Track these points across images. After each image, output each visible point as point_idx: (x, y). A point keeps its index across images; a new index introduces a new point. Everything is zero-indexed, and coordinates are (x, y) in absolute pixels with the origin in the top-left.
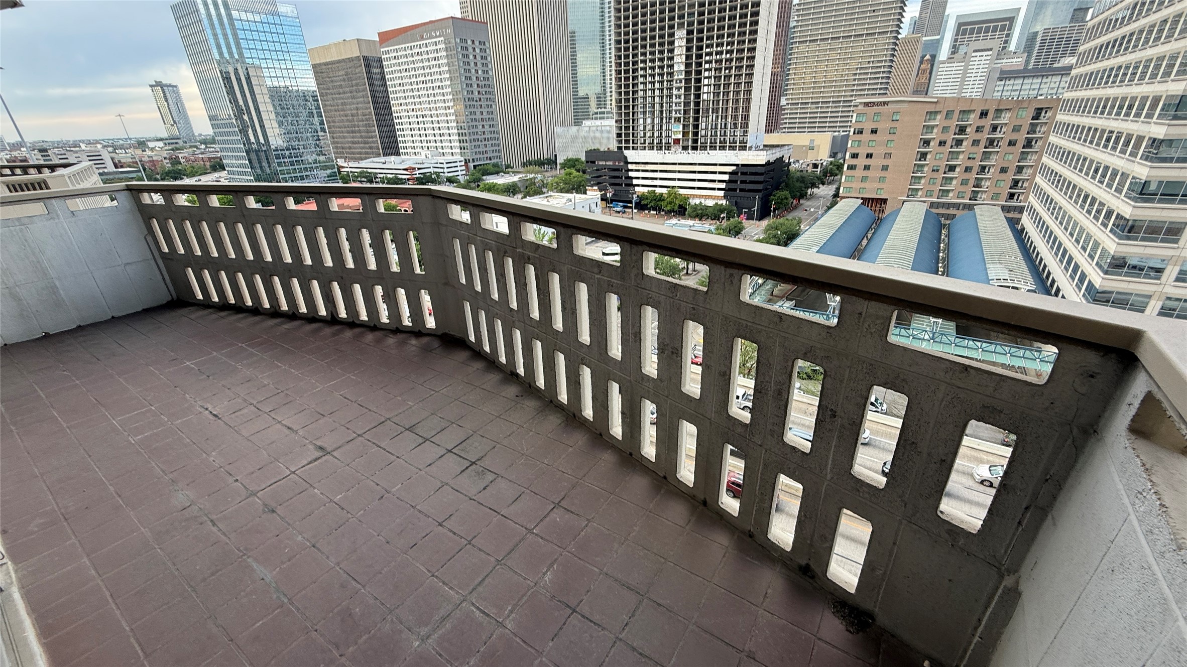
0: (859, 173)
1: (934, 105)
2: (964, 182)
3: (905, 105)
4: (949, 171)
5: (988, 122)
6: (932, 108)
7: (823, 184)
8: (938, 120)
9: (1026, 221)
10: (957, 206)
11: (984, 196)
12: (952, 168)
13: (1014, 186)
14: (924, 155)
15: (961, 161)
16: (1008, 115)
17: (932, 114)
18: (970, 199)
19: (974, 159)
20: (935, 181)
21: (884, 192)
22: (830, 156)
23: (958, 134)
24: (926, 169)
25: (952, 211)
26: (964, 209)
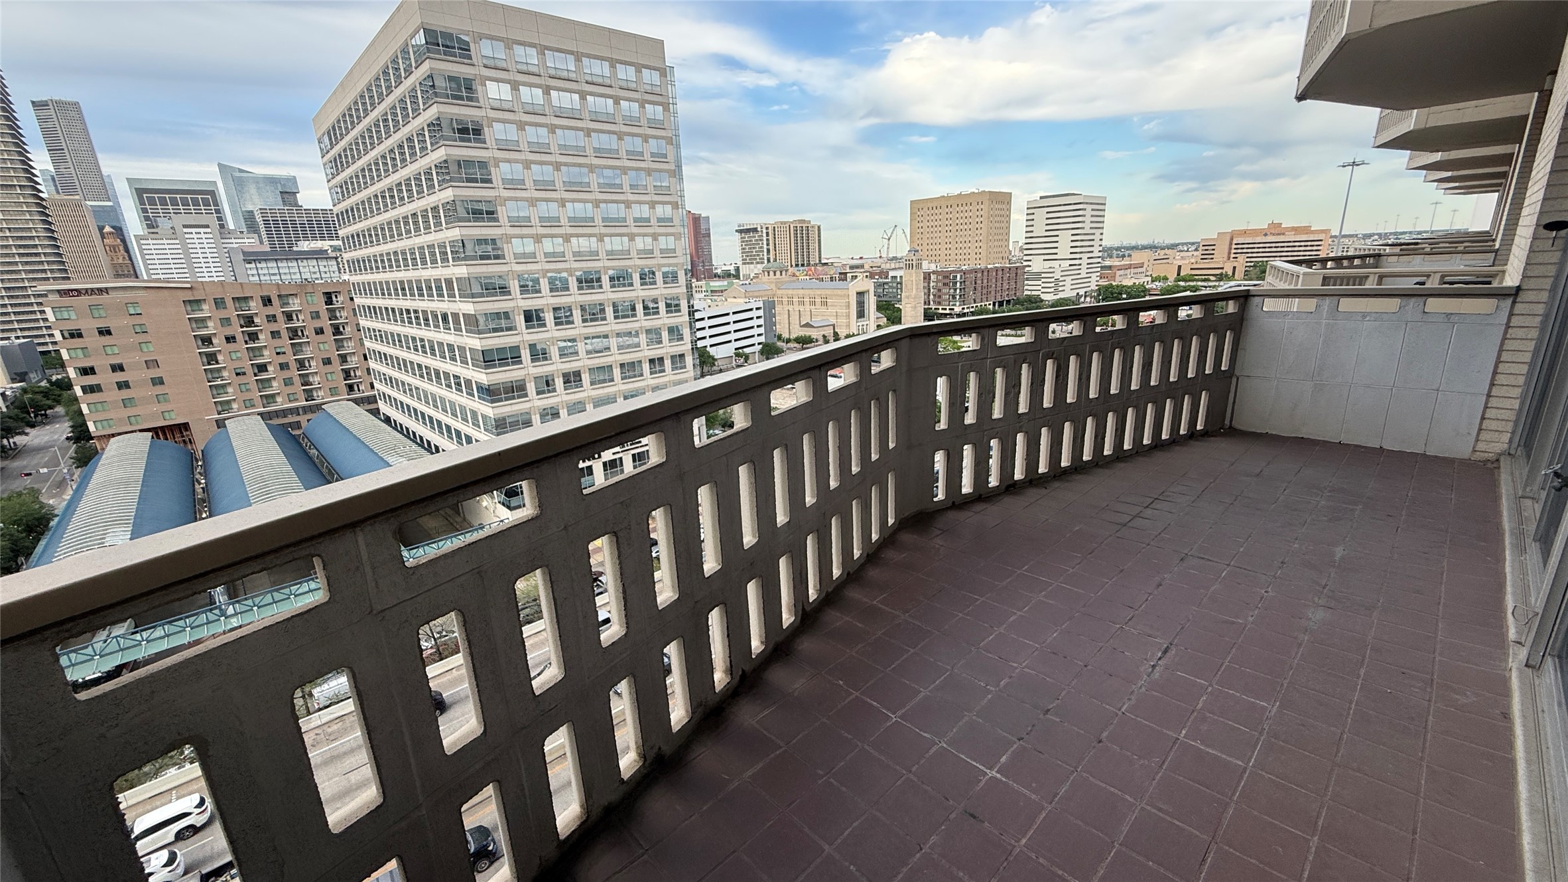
0: (112, 395)
1: (190, 292)
2: (288, 382)
3: (141, 293)
4: (259, 371)
5: (276, 309)
6: (189, 296)
7: (33, 426)
8: (206, 310)
9: (384, 408)
10: (295, 411)
11: (321, 393)
12: (262, 368)
13: (347, 376)
14: (212, 358)
15: (267, 357)
16: (297, 301)
17: (196, 303)
18: (307, 401)
19: (284, 353)
20: (248, 387)
21: (178, 415)
22: (13, 380)
23: (247, 327)
24: (225, 374)
25: (291, 419)
26: (305, 413)
